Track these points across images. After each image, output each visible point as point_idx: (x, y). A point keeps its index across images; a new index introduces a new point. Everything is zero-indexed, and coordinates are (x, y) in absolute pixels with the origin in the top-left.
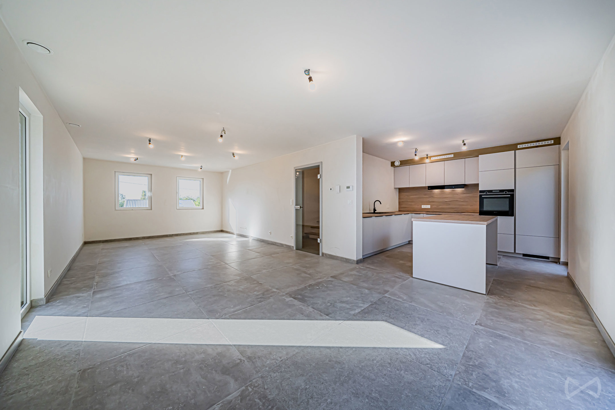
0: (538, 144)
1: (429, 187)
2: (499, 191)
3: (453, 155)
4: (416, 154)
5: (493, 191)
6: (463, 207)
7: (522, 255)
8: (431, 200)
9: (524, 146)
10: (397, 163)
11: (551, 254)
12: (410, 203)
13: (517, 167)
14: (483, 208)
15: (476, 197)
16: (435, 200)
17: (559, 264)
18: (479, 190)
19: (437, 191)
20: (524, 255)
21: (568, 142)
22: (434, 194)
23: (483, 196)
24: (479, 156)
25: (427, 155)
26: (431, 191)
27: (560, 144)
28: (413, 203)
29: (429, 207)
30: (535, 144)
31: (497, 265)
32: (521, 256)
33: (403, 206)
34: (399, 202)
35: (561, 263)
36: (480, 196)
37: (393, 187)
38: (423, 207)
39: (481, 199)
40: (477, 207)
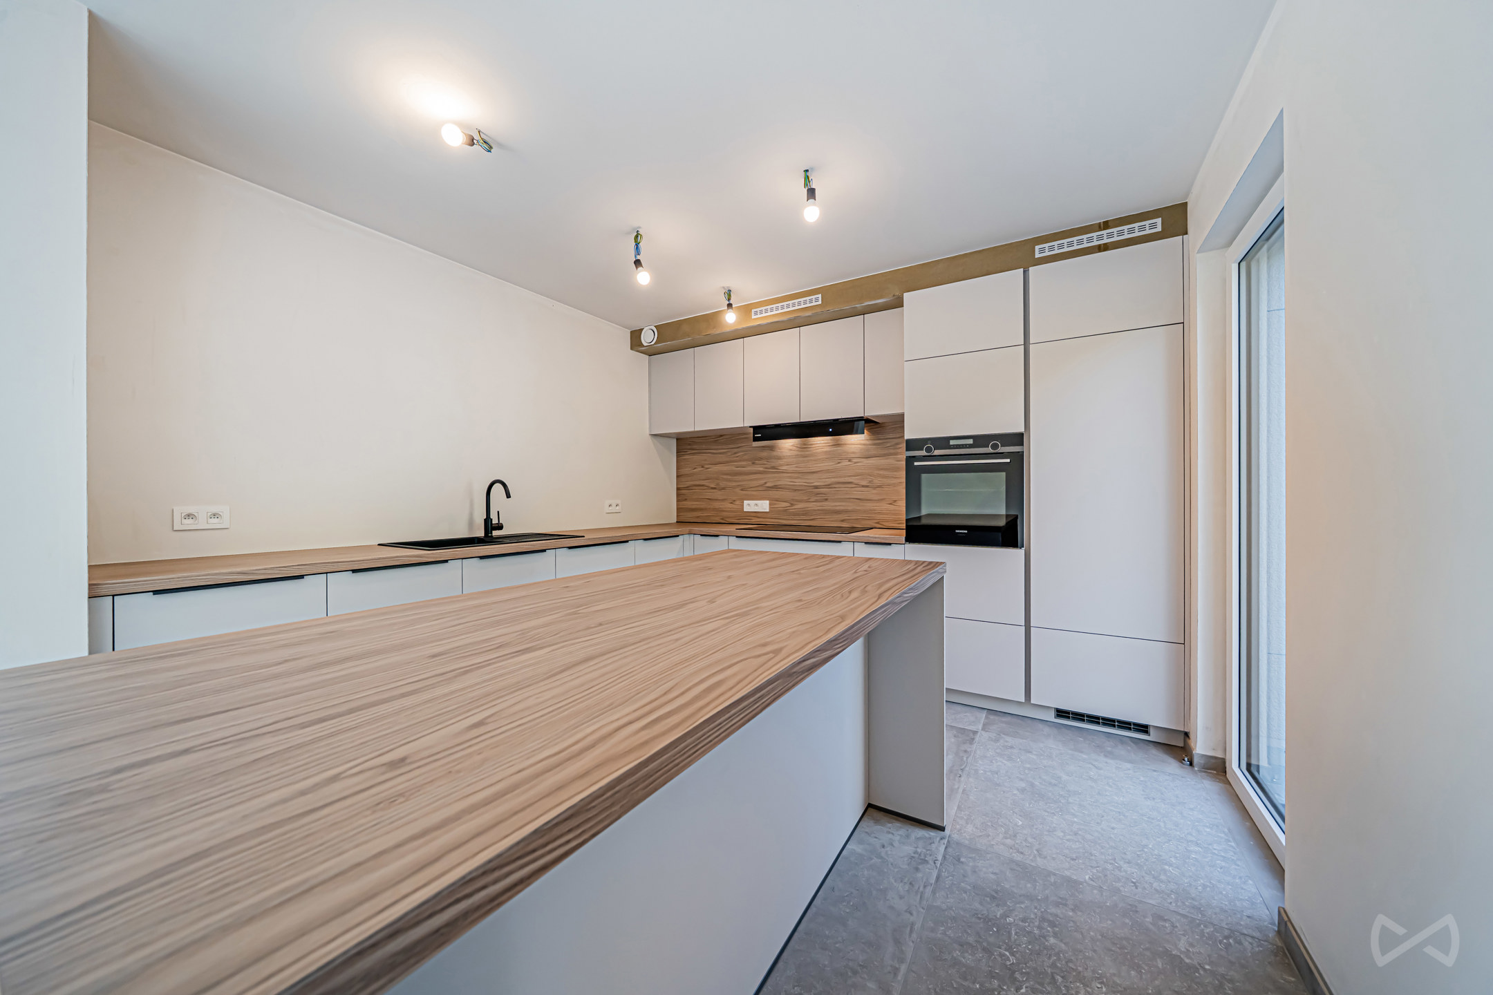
0: (1105, 237)
1: (757, 429)
2: (971, 441)
3: (820, 296)
4: (638, 257)
5: (952, 442)
6: (869, 506)
7: (1053, 713)
8: (771, 480)
9: (1056, 247)
10: (648, 338)
11: (1157, 716)
12: (710, 494)
13: (1032, 340)
14: (919, 506)
15: (897, 469)
16: (785, 481)
17: (1191, 764)
18: (907, 437)
19: (788, 445)
20: (1061, 713)
21: (1282, 111)
22: (779, 458)
23: (916, 464)
24: (907, 296)
25: (729, 294)
26: (772, 448)
27: (1186, 233)
28: (718, 494)
29: (763, 506)
30: (1095, 239)
31: (942, 829)
32: (1051, 717)
33: (688, 504)
34: (678, 489)
35: (1196, 760)
36: (910, 460)
37: (647, 432)
38: (750, 506)
39: (913, 477)
40: (899, 511)
